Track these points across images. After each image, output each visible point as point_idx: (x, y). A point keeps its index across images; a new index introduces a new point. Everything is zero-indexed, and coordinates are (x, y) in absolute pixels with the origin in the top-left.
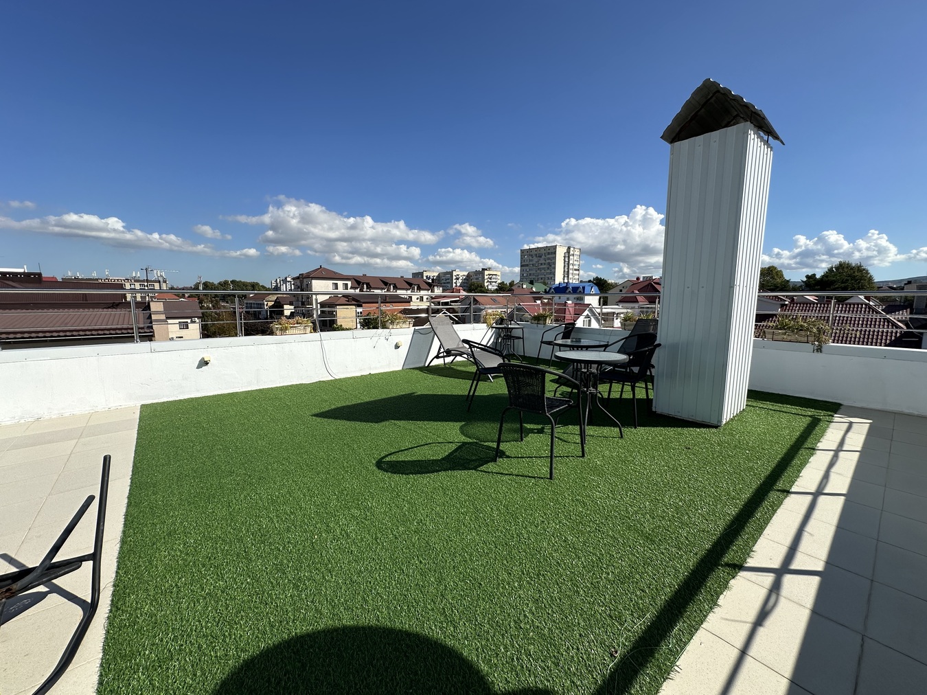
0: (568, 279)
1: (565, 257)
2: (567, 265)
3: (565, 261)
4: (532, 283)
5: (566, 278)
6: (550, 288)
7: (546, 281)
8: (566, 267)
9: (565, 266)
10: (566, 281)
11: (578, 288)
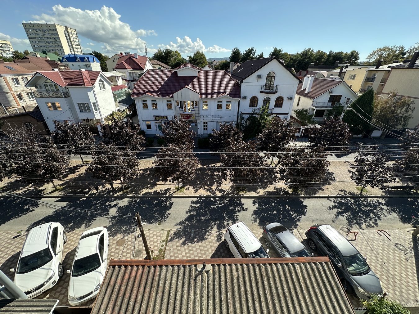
0: (74, 52)
1: (65, 34)
2: (69, 41)
3: (67, 38)
4: (44, 52)
5: (72, 51)
6: (63, 58)
7: (58, 52)
8: (70, 42)
9: (68, 42)
10: (73, 53)
11: (84, 58)
